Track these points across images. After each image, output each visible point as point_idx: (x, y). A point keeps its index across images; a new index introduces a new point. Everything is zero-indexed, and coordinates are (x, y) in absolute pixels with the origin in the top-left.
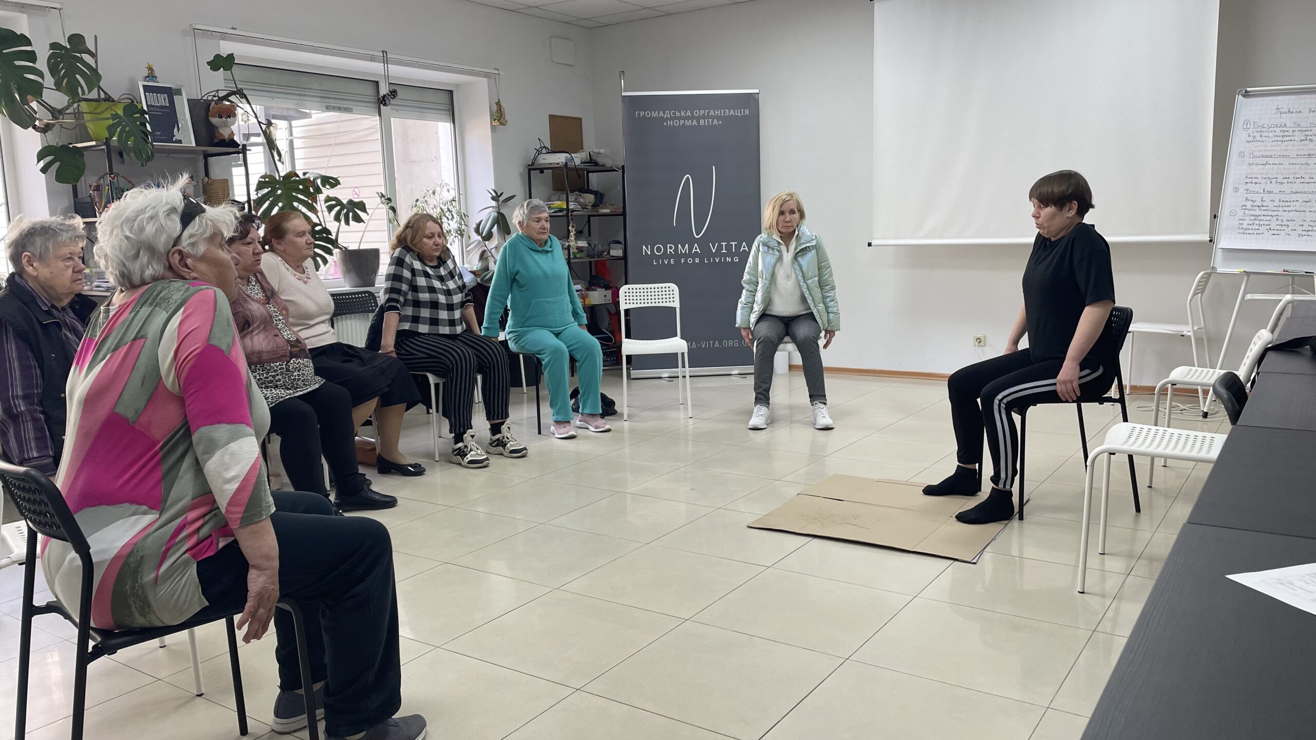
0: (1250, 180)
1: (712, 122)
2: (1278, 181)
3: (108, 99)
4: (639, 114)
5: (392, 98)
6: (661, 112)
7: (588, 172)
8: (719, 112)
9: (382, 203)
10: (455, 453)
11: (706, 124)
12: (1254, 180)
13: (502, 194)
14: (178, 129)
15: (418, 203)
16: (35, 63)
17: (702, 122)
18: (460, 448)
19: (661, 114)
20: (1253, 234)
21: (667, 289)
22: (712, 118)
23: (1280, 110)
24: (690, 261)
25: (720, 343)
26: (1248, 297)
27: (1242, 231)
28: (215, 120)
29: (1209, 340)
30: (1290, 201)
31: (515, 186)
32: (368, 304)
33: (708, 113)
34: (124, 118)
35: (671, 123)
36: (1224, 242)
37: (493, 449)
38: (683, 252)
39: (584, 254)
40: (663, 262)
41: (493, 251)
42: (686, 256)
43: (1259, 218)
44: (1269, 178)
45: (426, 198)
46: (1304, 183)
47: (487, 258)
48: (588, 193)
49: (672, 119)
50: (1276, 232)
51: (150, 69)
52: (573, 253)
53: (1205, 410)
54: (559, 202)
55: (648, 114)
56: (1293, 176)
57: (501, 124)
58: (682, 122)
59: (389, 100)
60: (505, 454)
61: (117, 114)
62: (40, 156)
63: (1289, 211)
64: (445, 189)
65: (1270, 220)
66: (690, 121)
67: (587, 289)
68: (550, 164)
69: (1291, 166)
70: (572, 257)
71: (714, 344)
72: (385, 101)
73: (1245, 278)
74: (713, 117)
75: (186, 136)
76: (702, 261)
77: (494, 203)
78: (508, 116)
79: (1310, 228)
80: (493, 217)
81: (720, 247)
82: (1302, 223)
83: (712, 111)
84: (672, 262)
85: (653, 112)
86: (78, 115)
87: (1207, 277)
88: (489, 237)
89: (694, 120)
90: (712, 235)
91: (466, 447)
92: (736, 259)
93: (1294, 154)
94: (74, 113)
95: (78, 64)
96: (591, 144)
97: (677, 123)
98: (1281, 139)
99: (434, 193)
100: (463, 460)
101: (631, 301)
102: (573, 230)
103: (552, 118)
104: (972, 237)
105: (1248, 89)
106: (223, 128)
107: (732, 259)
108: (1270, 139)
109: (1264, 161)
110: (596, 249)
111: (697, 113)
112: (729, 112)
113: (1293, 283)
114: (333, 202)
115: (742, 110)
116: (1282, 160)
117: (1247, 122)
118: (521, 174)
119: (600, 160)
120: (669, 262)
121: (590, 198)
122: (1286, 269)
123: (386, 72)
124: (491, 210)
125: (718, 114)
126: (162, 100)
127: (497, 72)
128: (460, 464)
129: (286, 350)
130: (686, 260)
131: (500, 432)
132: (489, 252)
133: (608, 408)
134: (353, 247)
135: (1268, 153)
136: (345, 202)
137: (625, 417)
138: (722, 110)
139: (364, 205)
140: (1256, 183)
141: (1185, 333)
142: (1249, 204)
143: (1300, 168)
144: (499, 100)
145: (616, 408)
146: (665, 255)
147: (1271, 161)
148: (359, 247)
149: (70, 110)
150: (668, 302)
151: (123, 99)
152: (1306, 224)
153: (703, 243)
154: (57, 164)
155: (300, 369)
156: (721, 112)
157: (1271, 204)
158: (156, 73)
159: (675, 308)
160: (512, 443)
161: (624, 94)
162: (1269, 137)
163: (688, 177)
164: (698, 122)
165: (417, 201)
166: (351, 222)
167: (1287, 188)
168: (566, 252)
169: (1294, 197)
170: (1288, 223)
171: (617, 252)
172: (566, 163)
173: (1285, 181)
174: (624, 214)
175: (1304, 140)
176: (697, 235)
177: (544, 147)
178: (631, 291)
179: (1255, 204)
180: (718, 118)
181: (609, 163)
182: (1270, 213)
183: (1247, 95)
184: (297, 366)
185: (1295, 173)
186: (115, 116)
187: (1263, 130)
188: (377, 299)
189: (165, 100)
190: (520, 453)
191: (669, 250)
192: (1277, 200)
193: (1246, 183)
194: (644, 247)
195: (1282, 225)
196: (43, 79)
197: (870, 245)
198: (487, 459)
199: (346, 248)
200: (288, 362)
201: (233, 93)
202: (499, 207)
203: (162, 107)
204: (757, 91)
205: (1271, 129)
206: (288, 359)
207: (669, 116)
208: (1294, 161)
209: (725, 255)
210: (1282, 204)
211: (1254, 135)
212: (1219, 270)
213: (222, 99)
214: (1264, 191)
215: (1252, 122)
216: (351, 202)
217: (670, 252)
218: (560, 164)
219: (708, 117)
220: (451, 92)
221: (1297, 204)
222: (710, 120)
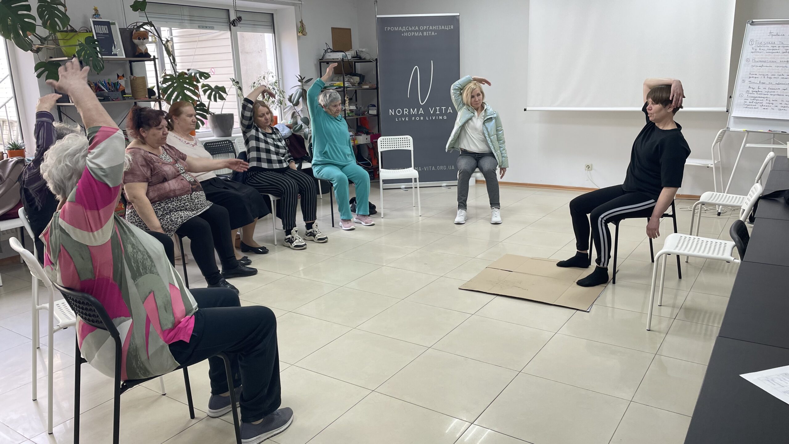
0: (751, 75)
1: (431, 33)
2: (769, 76)
3: (73, 30)
4: (387, 29)
5: (239, 22)
6: (400, 27)
7: (355, 62)
8: (435, 28)
9: (234, 85)
10: (287, 241)
11: (428, 35)
12: (754, 76)
13: (304, 78)
14: (115, 48)
15: (255, 85)
16: (30, 12)
17: (425, 34)
18: (289, 238)
19: (400, 29)
20: (752, 108)
21: (406, 139)
22: (430, 31)
23: (772, 34)
24: (418, 118)
25: (435, 168)
26: (748, 145)
27: (746, 106)
28: (136, 41)
29: (723, 168)
30: (775, 89)
31: (312, 73)
32: (228, 147)
33: (429, 28)
34: (86, 45)
35: (407, 34)
36: (736, 112)
37: (307, 238)
38: (414, 113)
39: (354, 114)
40: (401, 119)
41: (300, 112)
42: (415, 116)
43: (756, 99)
44: (763, 75)
45: (260, 82)
46: (783, 78)
47: (296, 117)
48: (356, 76)
49: (407, 32)
50: (766, 107)
51: (96, 10)
52: (348, 113)
53: (719, 211)
54: (338, 83)
55: (392, 29)
56: (777, 74)
57: (303, 35)
58: (413, 33)
59: (237, 23)
60: (315, 240)
61: (82, 43)
62: (36, 69)
63: (774, 95)
64: (271, 75)
65: (763, 100)
66: (418, 33)
67: (357, 134)
68: (333, 59)
69: (777, 68)
70: (347, 115)
71: (432, 168)
72: (234, 23)
73: (746, 134)
74: (432, 31)
75: (120, 52)
76: (425, 118)
77: (300, 84)
78: (307, 30)
79: (786, 106)
80: (300, 92)
81: (435, 110)
82: (781, 102)
83: (431, 27)
84: (407, 119)
85: (395, 28)
86: (56, 41)
87: (724, 132)
88: (297, 104)
89: (420, 33)
90: (431, 103)
91: (293, 237)
92: (445, 118)
93: (778, 61)
94: (52, 40)
95: (56, 12)
96: (357, 45)
97: (409, 34)
98: (771, 51)
99: (264, 78)
100: (291, 245)
101: (385, 147)
102: (348, 99)
103: (333, 29)
104: (586, 107)
105: (754, 20)
106: (141, 46)
107: (443, 117)
108: (765, 51)
109: (760, 64)
110: (361, 110)
111: (421, 28)
112: (441, 27)
113: (774, 137)
114: (207, 88)
115: (449, 26)
116: (772, 64)
117: (752, 40)
118: (315, 65)
119: (363, 56)
120: (405, 119)
121: (357, 79)
122: (771, 129)
123: (235, 5)
124: (297, 87)
125: (434, 28)
126: (104, 30)
127: (300, 2)
128: (289, 247)
129: (189, 187)
130: (415, 118)
131: (312, 228)
132: (297, 113)
133: (372, 210)
134: (218, 112)
135: (763, 60)
136: (213, 87)
137: (382, 216)
138: (437, 26)
139: (225, 89)
140: (755, 78)
141: (709, 165)
142: (751, 90)
143: (782, 69)
144: (302, 20)
145: (376, 210)
146: (403, 115)
147: (765, 64)
148: (221, 112)
149: (51, 38)
150: (406, 147)
151: (82, 31)
152: (783, 103)
153: (425, 108)
154: (47, 72)
155: (198, 198)
156: (436, 27)
157: (764, 91)
158: (100, 13)
159: (411, 150)
160: (319, 234)
161: (378, 16)
162: (764, 50)
163: (416, 67)
164: (423, 34)
165: (254, 83)
166: (218, 100)
167: (773, 81)
168: (343, 113)
169: (777, 87)
170: (773, 102)
171: (373, 112)
172: (343, 58)
173: (773, 76)
174: (377, 88)
175: (785, 52)
176: (422, 103)
177: (329, 48)
178: (384, 140)
179: (754, 90)
180: (435, 31)
181: (368, 58)
182: (762, 96)
183: (753, 24)
184: (197, 196)
185: (779, 72)
186: (80, 45)
187: (761, 45)
188: (234, 144)
189: (106, 29)
190: (323, 240)
191: (405, 112)
192: (767, 88)
193: (750, 77)
194: (390, 110)
195: (769, 103)
196: (36, 22)
197: (525, 110)
198: (305, 245)
199: (214, 114)
200: (191, 194)
201: (145, 24)
202: (302, 86)
203: (104, 34)
204: (458, 14)
205: (765, 45)
206: (191, 193)
207: (405, 30)
208: (778, 65)
209: (438, 115)
210: (770, 90)
211: (755, 48)
212: (731, 129)
213: (139, 27)
214: (760, 83)
215: (755, 41)
216: (217, 87)
217: (406, 113)
218: (339, 59)
219: (429, 30)
220: (273, 14)
221: (779, 91)
222: (430, 32)
